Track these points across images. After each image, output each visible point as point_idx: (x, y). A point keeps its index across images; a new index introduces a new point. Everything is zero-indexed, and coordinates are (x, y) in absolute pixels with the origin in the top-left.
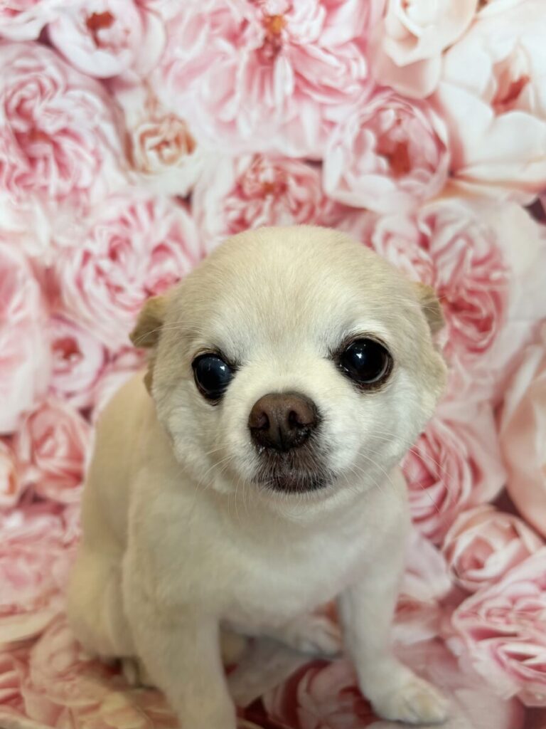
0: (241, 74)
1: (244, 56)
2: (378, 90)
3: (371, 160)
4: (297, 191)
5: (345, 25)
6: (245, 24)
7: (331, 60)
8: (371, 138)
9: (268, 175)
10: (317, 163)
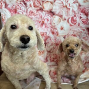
0: (40, 25)
1: (40, 24)
2: (52, 27)
3: (51, 33)
4: (45, 35)
5: (49, 22)
6: (40, 21)
7: (48, 25)
8: (51, 31)
9: (42, 34)
10: (46, 33)
